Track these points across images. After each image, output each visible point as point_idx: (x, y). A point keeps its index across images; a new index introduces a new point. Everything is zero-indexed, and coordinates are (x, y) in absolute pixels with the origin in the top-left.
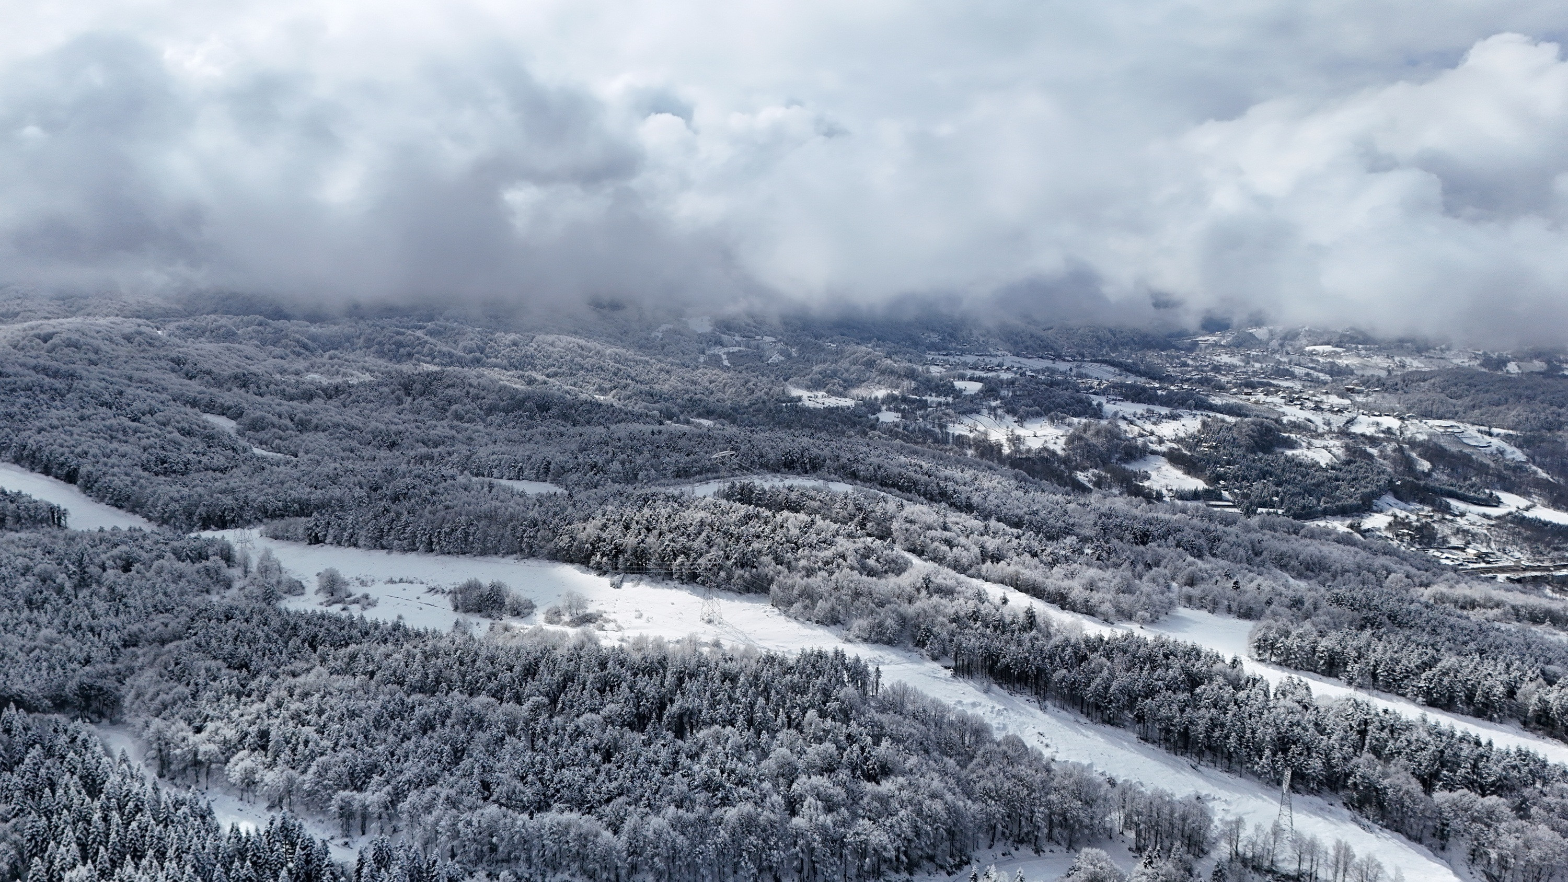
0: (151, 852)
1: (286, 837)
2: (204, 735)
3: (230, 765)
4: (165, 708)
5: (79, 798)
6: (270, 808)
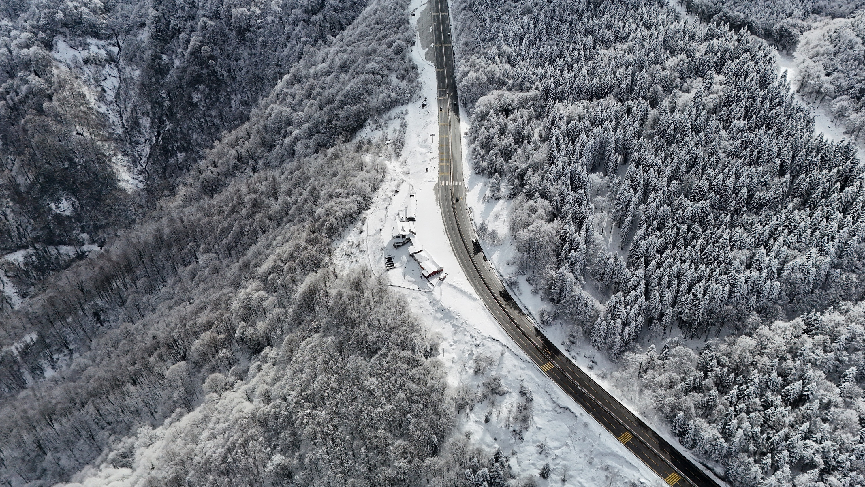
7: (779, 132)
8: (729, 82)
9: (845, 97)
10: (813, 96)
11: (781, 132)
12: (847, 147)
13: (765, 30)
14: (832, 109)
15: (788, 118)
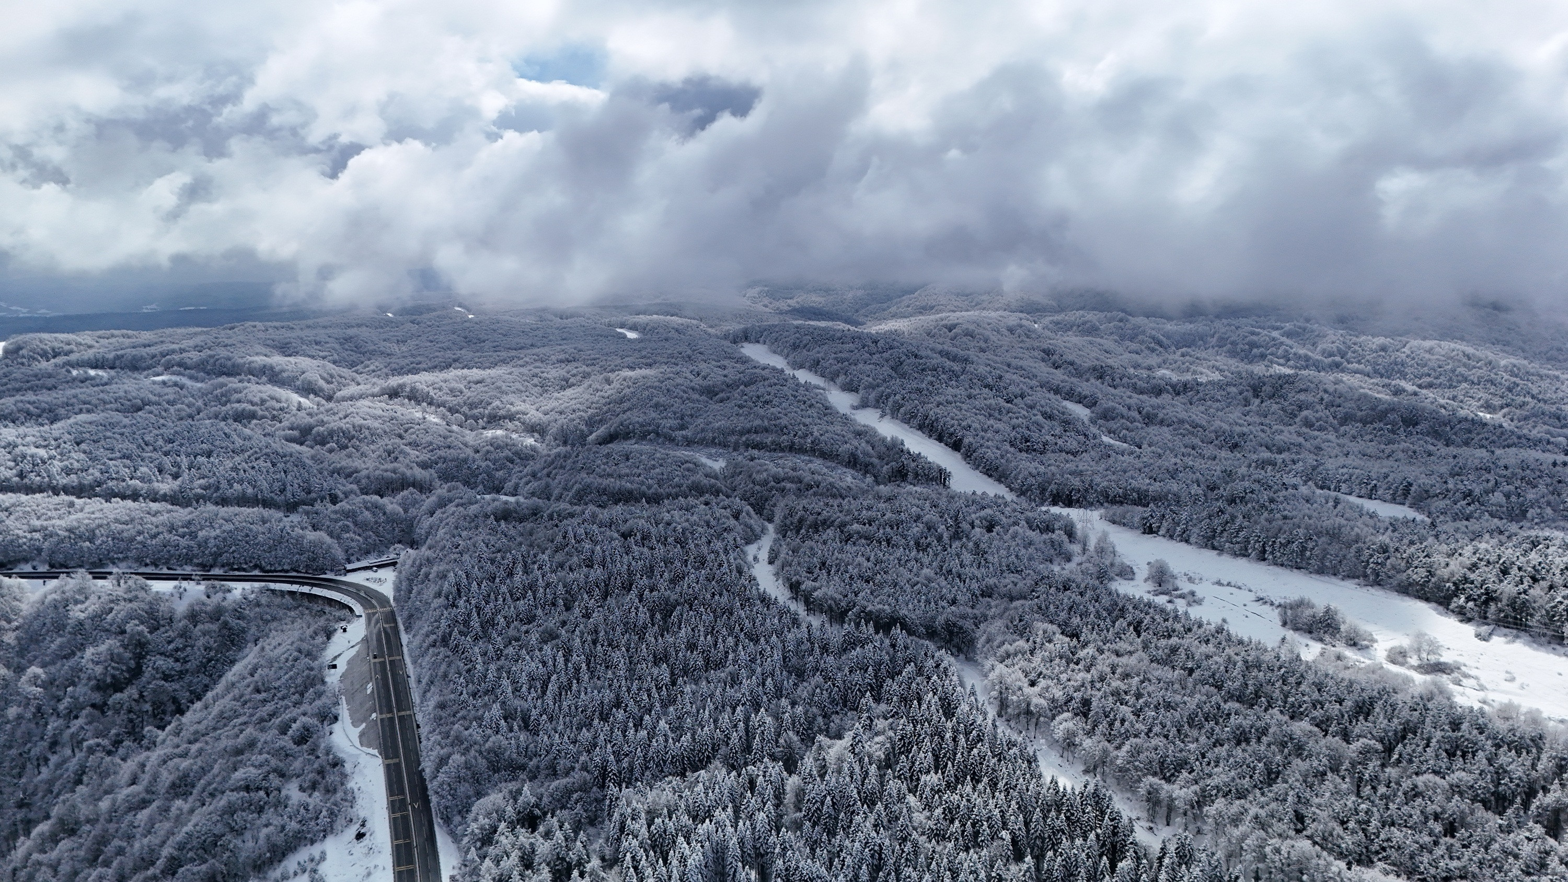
0: (985, 780)
1: (1097, 803)
2: (1036, 689)
3: (1055, 722)
4: (1008, 656)
5: (937, 716)
6: (1086, 772)
7: (993, 785)
8: (897, 713)
9: (1066, 715)
10: (1023, 718)
11: (996, 784)
12: (1095, 794)
13: (927, 628)
14: (1056, 737)
15: (999, 760)
